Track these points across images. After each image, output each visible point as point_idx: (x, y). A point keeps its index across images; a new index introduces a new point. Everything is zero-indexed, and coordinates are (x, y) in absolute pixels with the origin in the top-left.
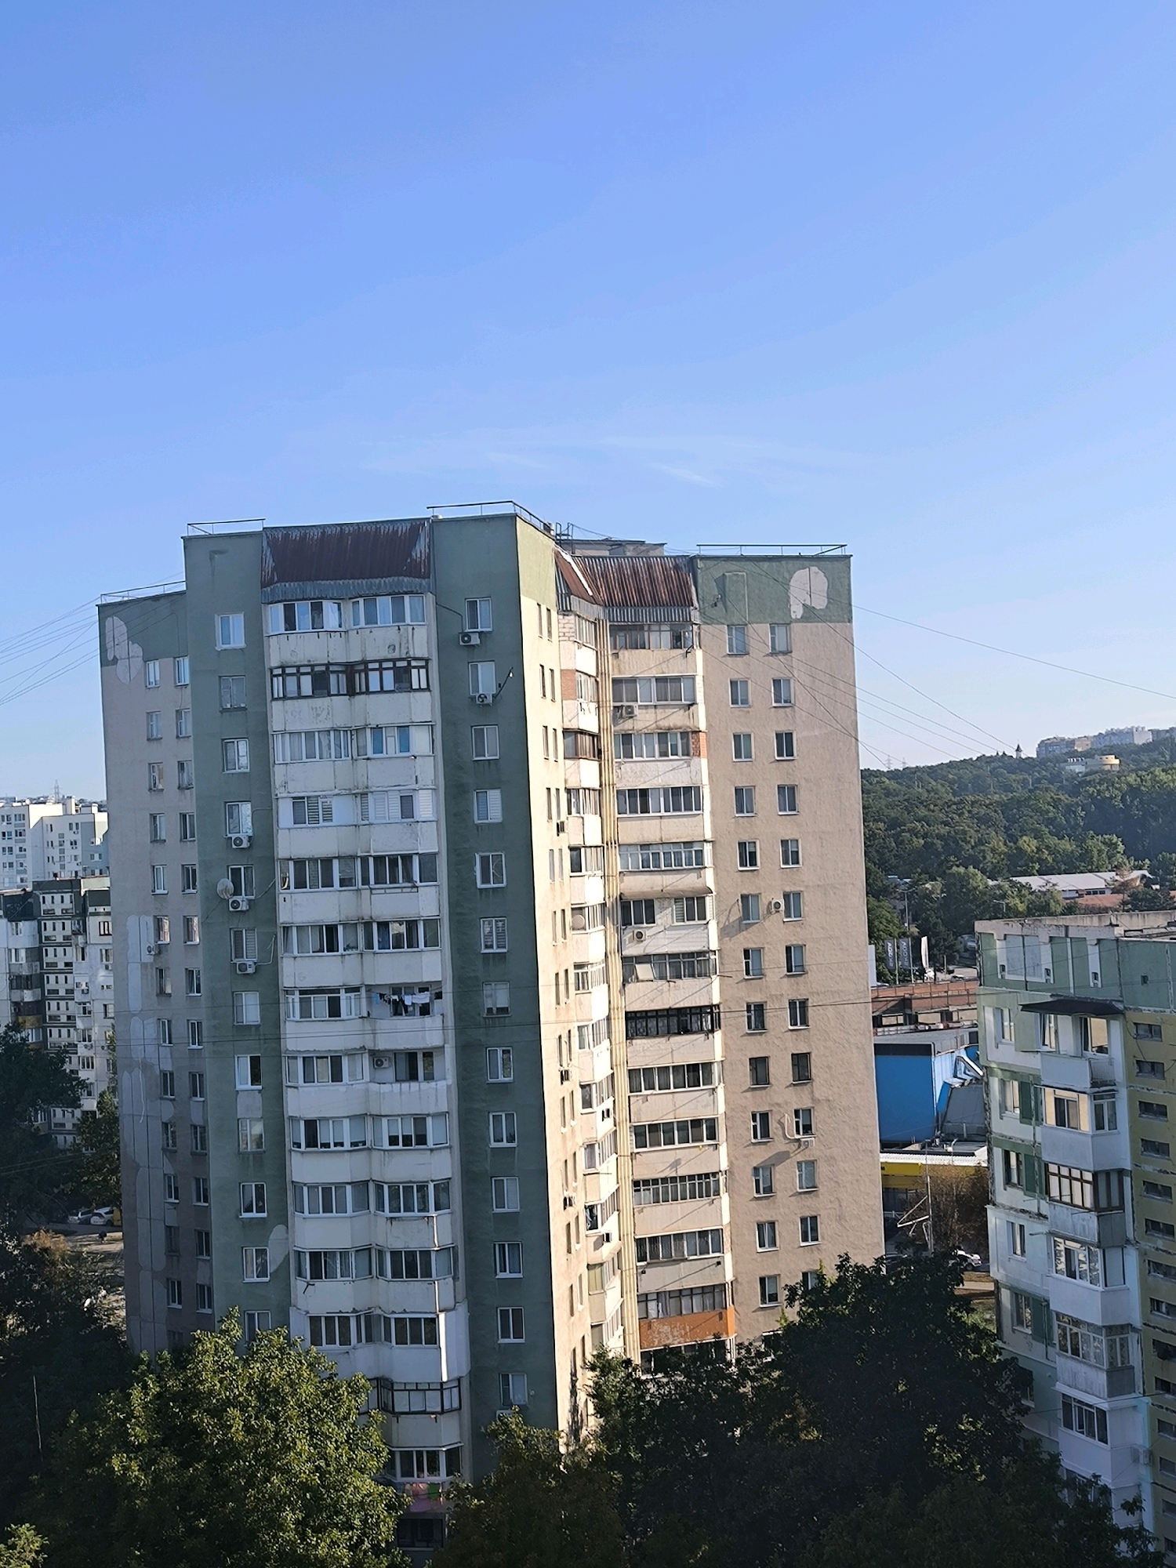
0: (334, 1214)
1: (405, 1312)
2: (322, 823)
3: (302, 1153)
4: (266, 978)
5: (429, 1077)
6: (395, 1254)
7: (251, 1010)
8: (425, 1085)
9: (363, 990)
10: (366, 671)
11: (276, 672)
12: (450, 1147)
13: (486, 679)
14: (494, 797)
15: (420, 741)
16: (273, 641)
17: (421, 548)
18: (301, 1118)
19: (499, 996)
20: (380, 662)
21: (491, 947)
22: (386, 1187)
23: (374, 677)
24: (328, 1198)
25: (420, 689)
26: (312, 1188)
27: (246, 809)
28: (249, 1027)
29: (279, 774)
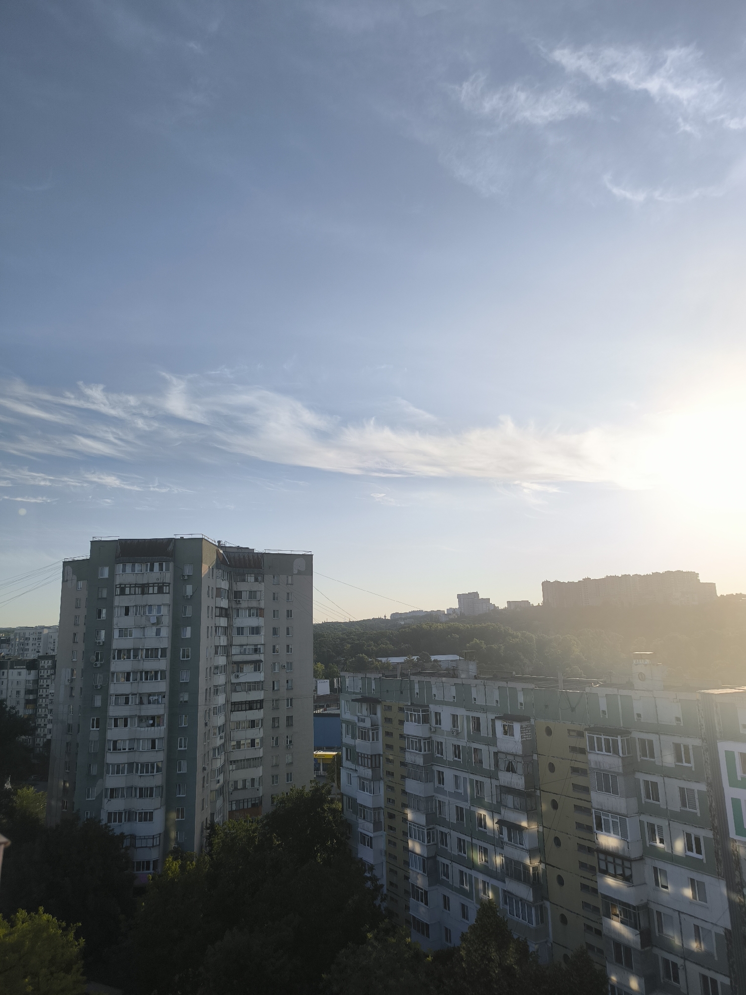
0: (120, 775)
1: (142, 810)
2: (128, 637)
3: (111, 752)
4: (104, 691)
5: (159, 725)
6: (141, 789)
7: (98, 702)
8: (156, 728)
9: (138, 695)
10: (149, 587)
11: (119, 586)
12: (164, 750)
13: (189, 590)
14: (189, 629)
15: (164, 611)
16: (118, 576)
17: (170, 548)
18: (111, 741)
19: (185, 697)
20: (154, 584)
21: (182, 680)
22: (140, 764)
23: (151, 589)
24: (118, 769)
25: (166, 593)
26: (113, 765)
27: (103, 633)
28: (97, 707)
29: (115, 620)
